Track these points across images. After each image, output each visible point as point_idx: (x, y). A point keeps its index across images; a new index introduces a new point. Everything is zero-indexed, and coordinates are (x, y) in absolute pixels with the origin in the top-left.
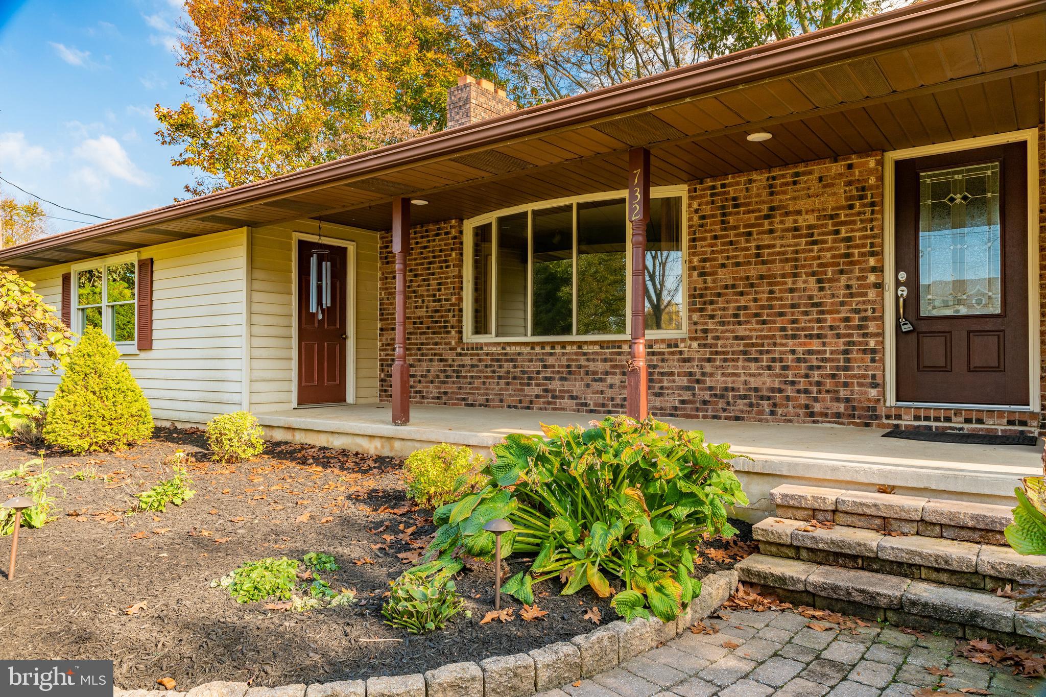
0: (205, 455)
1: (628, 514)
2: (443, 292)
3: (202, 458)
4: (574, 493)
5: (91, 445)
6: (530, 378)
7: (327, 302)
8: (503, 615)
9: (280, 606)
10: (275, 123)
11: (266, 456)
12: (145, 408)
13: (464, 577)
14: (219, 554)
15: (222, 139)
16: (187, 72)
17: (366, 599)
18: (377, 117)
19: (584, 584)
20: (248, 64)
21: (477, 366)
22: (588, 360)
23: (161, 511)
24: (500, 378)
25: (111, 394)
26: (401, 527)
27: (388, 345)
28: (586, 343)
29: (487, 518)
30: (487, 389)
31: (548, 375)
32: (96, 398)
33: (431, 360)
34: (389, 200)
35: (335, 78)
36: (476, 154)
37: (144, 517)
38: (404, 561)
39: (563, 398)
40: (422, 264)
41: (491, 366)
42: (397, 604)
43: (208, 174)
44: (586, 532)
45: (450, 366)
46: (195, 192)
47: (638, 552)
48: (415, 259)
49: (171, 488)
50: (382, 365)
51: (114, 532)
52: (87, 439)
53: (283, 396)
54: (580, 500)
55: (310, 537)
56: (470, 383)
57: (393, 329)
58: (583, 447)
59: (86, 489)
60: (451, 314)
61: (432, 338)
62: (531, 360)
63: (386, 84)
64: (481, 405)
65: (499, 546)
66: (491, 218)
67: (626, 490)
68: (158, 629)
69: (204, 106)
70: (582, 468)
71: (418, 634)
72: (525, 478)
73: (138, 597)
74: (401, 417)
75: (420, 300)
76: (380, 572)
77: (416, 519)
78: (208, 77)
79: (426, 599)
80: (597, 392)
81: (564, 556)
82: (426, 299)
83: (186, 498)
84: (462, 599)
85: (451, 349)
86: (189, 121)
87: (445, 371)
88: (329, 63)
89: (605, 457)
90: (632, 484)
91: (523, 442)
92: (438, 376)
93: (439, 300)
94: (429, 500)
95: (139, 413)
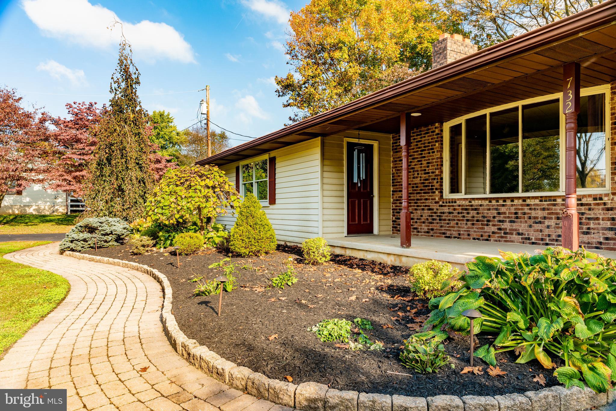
0: (301, 260)
1: (567, 315)
2: (430, 168)
3: (300, 261)
4: (524, 297)
5: (249, 252)
6: (488, 221)
7: (363, 176)
8: (476, 370)
9: (343, 346)
10: (333, 78)
11: (332, 262)
12: (273, 234)
13: (449, 343)
14: (311, 314)
15: (307, 90)
16: (290, 57)
17: (390, 348)
18: (389, 67)
19: (533, 358)
20: (319, 47)
21: (453, 213)
22: (530, 209)
23: (282, 288)
24: (468, 220)
25: (258, 227)
26: (408, 308)
27: (397, 200)
28: (529, 198)
29: (463, 308)
30: (459, 227)
31: (501, 219)
32: (251, 229)
33: (423, 209)
34: (398, 115)
35: (366, 47)
36: (454, 81)
37: (275, 290)
38: (411, 329)
39: (512, 234)
40: (417, 151)
41: (461, 213)
42: (409, 354)
43: (300, 110)
44: (533, 324)
45: (435, 213)
46: (294, 120)
47: (574, 341)
48: (413, 149)
49: (287, 277)
50: (393, 212)
51: (261, 297)
52: (248, 249)
53: (340, 230)
54: (528, 302)
55: (357, 309)
56: (448, 224)
57: (401, 191)
58: (531, 267)
59: (248, 274)
60: (435, 181)
61: (424, 196)
62: (489, 209)
63: (395, 46)
64: (455, 237)
65: (472, 326)
66: (461, 120)
67: (564, 297)
68: (283, 350)
69: (298, 74)
70: (530, 281)
71: (422, 373)
72: (490, 285)
73: (274, 332)
74: (406, 242)
75: (416, 173)
76: (397, 334)
77: (417, 305)
78: (300, 58)
79: (426, 353)
80: (537, 231)
81: (518, 337)
82: (420, 172)
83: (294, 282)
84: (448, 356)
85: (436, 203)
86: (291, 83)
87: (432, 216)
88: (362, 40)
89: (547, 275)
90: (569, 294)
91: (488, 261)
92: (427, 219)
93: (428, 173)
94: (425, 293)
95: (270, 237)
